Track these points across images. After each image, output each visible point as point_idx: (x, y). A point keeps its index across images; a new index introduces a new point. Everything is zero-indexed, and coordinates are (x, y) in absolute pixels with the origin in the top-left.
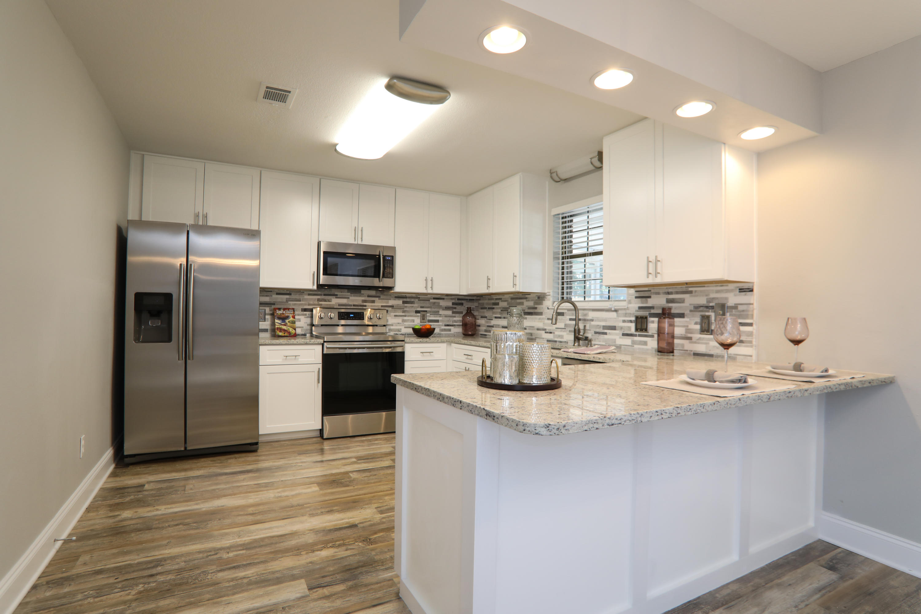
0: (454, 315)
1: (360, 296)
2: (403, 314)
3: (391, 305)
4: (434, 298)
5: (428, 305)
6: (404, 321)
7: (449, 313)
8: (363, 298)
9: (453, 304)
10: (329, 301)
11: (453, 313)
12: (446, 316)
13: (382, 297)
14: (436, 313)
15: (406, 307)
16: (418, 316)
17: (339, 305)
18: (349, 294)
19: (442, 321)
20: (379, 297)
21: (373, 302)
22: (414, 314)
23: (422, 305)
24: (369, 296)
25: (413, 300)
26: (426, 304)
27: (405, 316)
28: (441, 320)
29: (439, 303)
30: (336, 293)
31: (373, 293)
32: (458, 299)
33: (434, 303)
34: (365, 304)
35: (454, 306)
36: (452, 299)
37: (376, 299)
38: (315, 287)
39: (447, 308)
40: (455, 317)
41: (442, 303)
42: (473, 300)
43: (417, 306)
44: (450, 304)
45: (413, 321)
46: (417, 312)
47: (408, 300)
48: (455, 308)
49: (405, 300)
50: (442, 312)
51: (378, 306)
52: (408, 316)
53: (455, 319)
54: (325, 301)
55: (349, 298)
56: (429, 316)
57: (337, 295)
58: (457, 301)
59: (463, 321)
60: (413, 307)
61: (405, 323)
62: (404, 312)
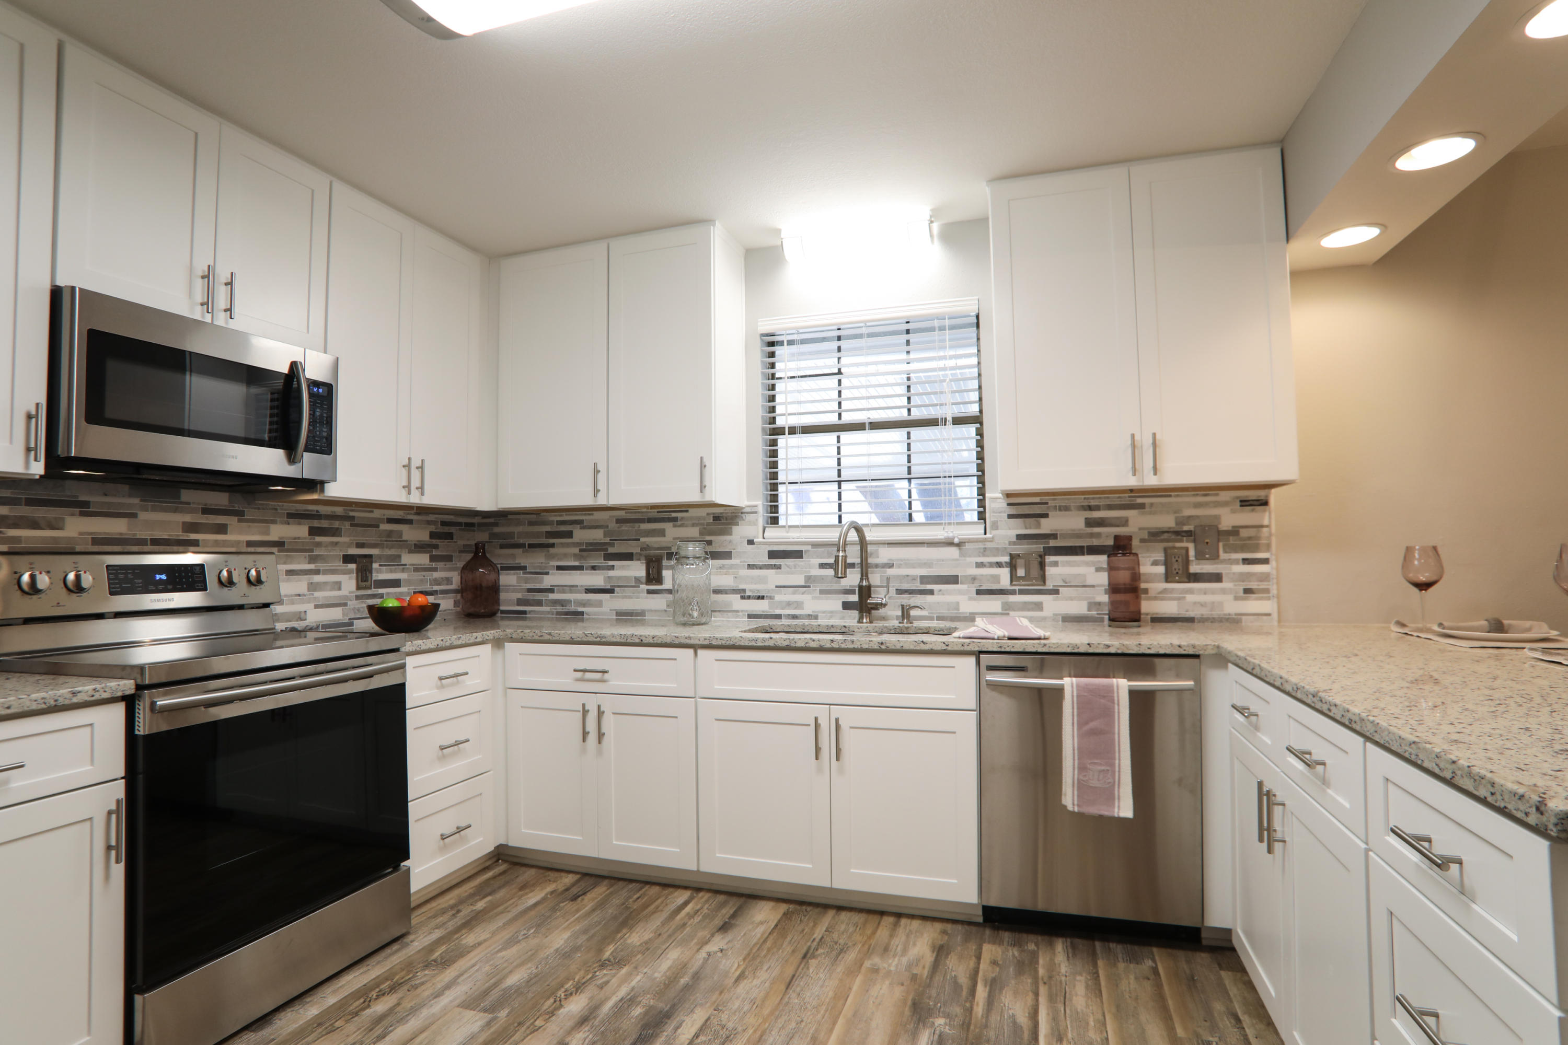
0: (434, 565)
1: (176, 510)
2: (312, 567)
3: (276, 539)
4: (391, 521)
5: (373, 539)
6: (313, 587)
7: (423, 559)
8: (188, 518)
9: (433, 535)
10: (52, 528)
11: (433, 559)
12: (416, 570)
13: (250, 514)
14: (393, 561)
15: (319, 545)
16: (349, 572)
17: (95, 541)
18: (136, 501)
19: (409, 582)
20: (239, 514)
21: (222, 529)
22: (340, 565)
23: (361, 539)
24: (206, 511)
25: (336, 524)
26: (371, 536)
27: (317, 572)
28: (404, 580)
29: (400, 534)
30: (82, 498)
31: (220, 499)
32: (444, 523)
33: (390, 533)
34: (193, 536)
35: (435, 541)
36: (429, 523)
37: (231, 521)
38: (38, 468)
39: (419, 548)
40: (435, 570)
41: (411, 534)
42: (472, 525)
43: (346, 542)
44: (422, 535)
45: (338, 586)
46: (348, 559)
47: (325, 524)
48: (436, 547)
49: (316, 523)
50: (408, 559)
51: (238, 543)
52: (326, 572)
53: (436, 575)
54: (34, 524)
55: (134, 516)
56: (379, 571)
57: (86, 504)
58: (441, 529)
60: (336, 543)
61: (316, 594)
62: (312, 560)
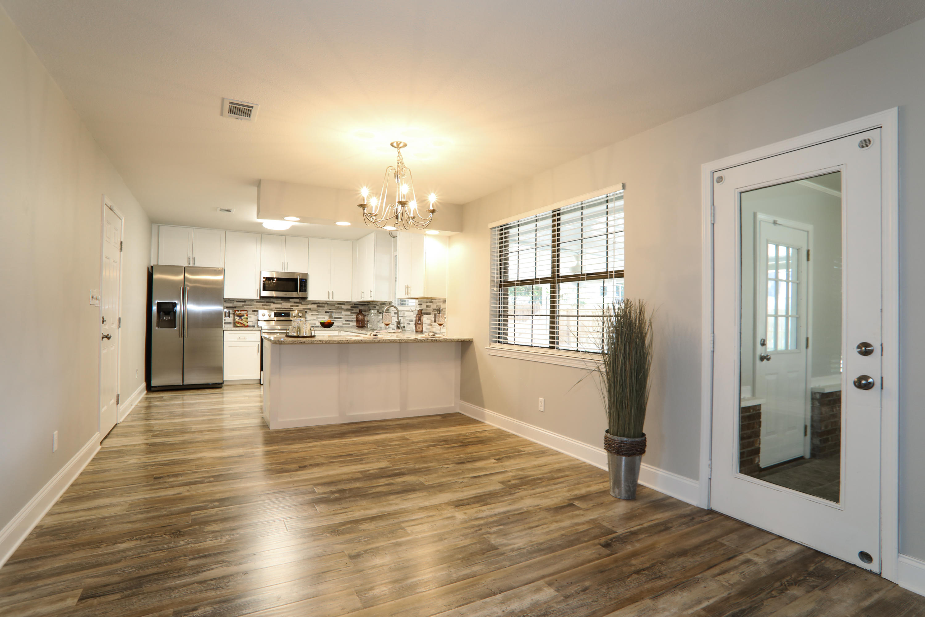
0: (352, 314)
1: (289, 303)
2: (317, 314)
3: (309, 308)
4: (338, 304)
5: (334, 308)
6: (317, 318)
7: (349, 313)
8: (291, 304)
9: (351, 307)
10: (269, 306)
11: (351, 313)
12: (346, 315)
13: (303, 303)
14: (340, 313)
15: (319, 309)
16: (327, 315)
17: (276, 308)
18: (282, 301)
19: (344, 318)
20: (301, 303)
21: (297, 306)
22: (325, 313)
23: (331, 308)
24: (295, 303)
25: (324, 305)
26: (333, 307)
27: (319, 315)
28: (343, 318)
29: (342, 307)
30: (274, 301)
31: (297, 300)
32: (355, 304)
33: (338, 307)
34: (292, 307)
35: (352, 309)
36: (350, 304)
37: (299, 305)
38: (258, 298)
39: (347, 310)
40: (353, 315)
41: (344, 307)
42: (366, 304)
43: (326, 309)
44: (349, 307)
45: (324, 318)
46: (326, 312)
47: (320, 305)
48: (353, 310)
49: (319, 305)
50: (343, 312)
51: (301, 309)
52: (321, 315)
53: (352, 317)
54: (267, 306)
55: (281, 304)
56: (335, 315)
57: (274, 302)
58: (354, 306)
59: (357, 318)
60: (324, 309)
61: (318, 319)
62: (317, 312)
